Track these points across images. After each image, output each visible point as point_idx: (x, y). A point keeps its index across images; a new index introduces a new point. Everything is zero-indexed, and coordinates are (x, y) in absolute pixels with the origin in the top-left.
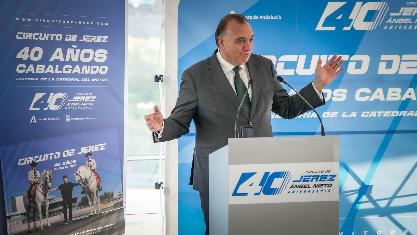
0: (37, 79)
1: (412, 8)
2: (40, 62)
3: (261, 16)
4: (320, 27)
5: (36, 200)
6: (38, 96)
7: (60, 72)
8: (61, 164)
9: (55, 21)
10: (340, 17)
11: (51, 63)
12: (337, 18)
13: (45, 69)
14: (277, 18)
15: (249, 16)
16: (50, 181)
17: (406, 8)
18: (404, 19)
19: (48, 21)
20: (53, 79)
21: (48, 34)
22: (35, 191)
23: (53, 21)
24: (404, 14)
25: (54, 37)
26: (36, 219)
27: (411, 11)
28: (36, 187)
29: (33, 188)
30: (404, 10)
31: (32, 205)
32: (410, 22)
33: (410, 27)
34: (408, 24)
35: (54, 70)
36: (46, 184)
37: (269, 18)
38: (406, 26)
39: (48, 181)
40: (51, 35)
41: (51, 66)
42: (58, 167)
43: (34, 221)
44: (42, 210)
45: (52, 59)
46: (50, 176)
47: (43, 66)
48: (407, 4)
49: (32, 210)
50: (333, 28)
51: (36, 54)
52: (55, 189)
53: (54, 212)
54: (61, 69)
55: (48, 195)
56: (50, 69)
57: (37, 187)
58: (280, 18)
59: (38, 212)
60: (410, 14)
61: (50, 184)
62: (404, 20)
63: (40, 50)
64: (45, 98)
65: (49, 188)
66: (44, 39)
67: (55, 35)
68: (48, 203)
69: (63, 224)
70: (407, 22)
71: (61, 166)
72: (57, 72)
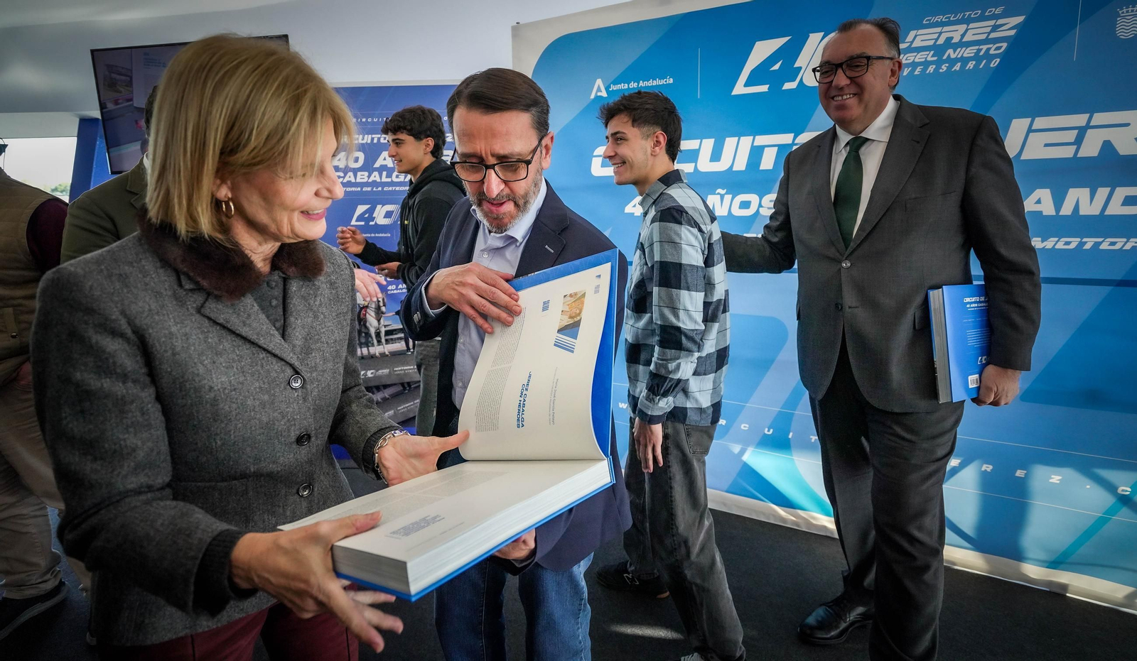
0: (359, 189)
1: (938, 30)
2: (361, 169)
3: (641, 82)
4: (740, 89)
5: (368, 324)
6: (361, 209)
7: (389, 180)
8: (397, 287)
9: (379, 120)
10: (776, 67)
11: (376, 169)
12: (772, 69)
13: (369, 177)
14: (666, 81)
15: (622, 84)
16: (384, 305)
17: (921, 32)
18: (915, 54)
19: (369, 120)
20: (380, 189)
21: (370, 136)
22: (365, 315)
23: (375, 120)
24: (917, 44)
25: (379, 139)
26: (370, 345)
27: (935, 36)
28: (366, 311)
29: (363, 312)
30: (916, 36)
31: (363, 330)
32: (929, 59)
33: (931, 69)
34: (926, 64)
35: (381, 178)
36: (378, 308)
37: (655, 83)
38: (919, 67)
39: (381, 304)
40: (373, 136)
41: (376, 173)
42: (393, 290)
43: (368, 347)
44: (376, 336)
45: (377, 165)
46: (383, 300)
47: (366, 174)
48: (924, 22)
49: (363, 335)
50: (764, 88)
51: (356, 160)
52: (391, 314)
53: (392, 339)
54: (389, 176)
55: (382, 320)
56: (375, 177)
57: (368, 310)
58: (671, 81)
59: (372, 338)
60: (931, 43)
61: (383, 309)
62: (916, 56)
63: (361, 156)
64: (371, 211)
65: (383, 313)
66: (364, 142)
67: (379, 136)
68: (383, 330)
69: (405, 354)
70: (923, 60)
71: (397, 289)
72: (384, 179)
